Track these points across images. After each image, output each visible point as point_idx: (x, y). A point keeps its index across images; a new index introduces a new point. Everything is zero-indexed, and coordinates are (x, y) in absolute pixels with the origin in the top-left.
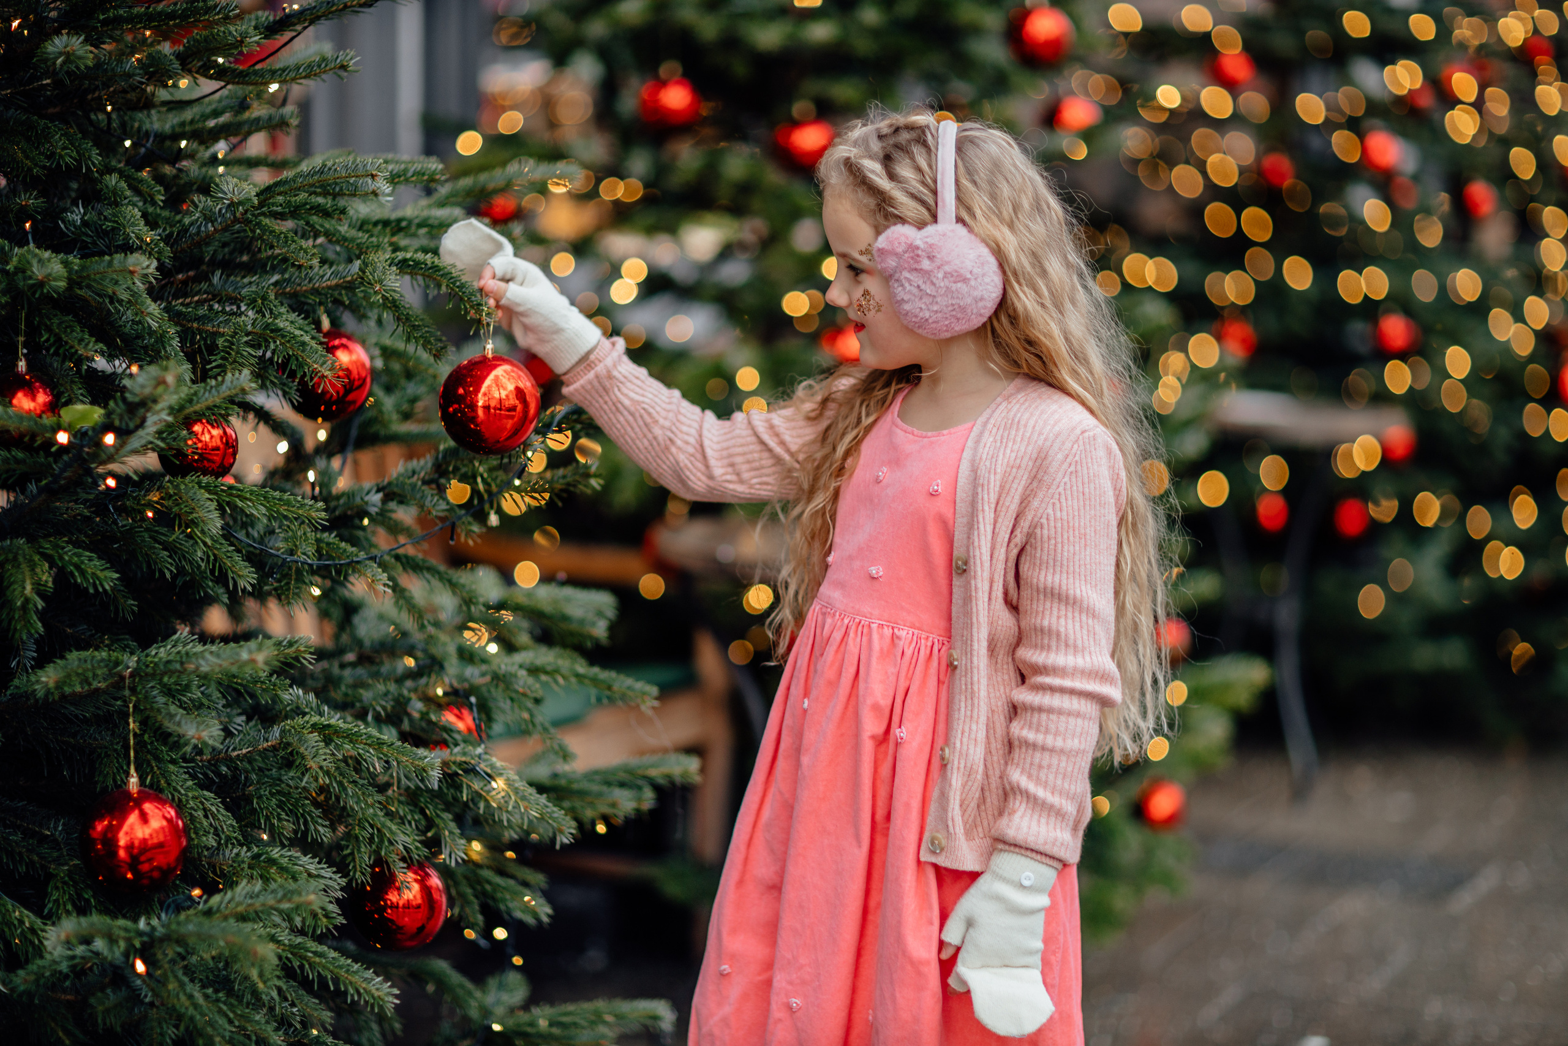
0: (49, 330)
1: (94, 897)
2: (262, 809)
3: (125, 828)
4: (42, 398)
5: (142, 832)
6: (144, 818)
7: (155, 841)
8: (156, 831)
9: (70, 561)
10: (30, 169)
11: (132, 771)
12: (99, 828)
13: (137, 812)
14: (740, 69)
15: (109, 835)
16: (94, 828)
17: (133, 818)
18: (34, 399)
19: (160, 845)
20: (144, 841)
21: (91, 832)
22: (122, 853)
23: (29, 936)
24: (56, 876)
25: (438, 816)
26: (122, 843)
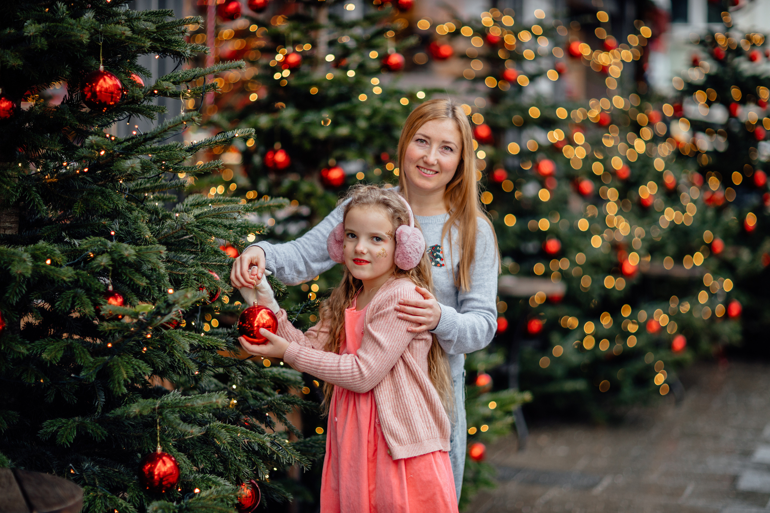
0: (125, 274)
1: (144, 494)
2: (198, 459)
3: (157, 467)
4: (120, 300)
5: (164, 469)
6: (164, 463)
7: (169, 472)
8: (169, 468)
9: (135, 364)
10: (106, 210)
11: (159, 445)
12: (147, 468)
13: (161, 461)
14: (307, 146)
15: (151, 471)
16: (145, 468)
17: (160, 464)
18: (116, 300)
19: (171, 474)
20: (165, 472)
21: (143, 469)
22: (156, 477)
23: (125, 510)
24: (129, 487)
25: (257, 461)
26: (156, 473)
